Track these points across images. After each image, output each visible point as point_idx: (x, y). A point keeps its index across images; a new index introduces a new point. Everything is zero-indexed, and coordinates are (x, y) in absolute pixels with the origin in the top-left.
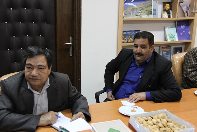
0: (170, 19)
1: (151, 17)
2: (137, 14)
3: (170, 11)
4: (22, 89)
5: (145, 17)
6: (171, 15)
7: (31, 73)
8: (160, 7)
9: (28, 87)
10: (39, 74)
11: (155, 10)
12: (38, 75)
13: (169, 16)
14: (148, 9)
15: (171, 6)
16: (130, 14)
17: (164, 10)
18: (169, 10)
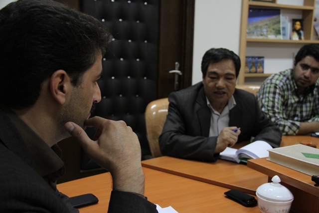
0: (301, 41)
1: (280, 38)
2: (262, 33)
3: (302, 32)
4: (197, 106)
5: (272, 37)
6: (303, 37)
7: (216, 84)
8: (289, 26)
9: (208, 103)
10: (227, 86)
11: (284, 28)
12: (225, 86)
13: (300, 38)
14: (276, 26)
15: (302, 25)
16: (253, 33)
17: (294, 30)
18: (299, 30)
